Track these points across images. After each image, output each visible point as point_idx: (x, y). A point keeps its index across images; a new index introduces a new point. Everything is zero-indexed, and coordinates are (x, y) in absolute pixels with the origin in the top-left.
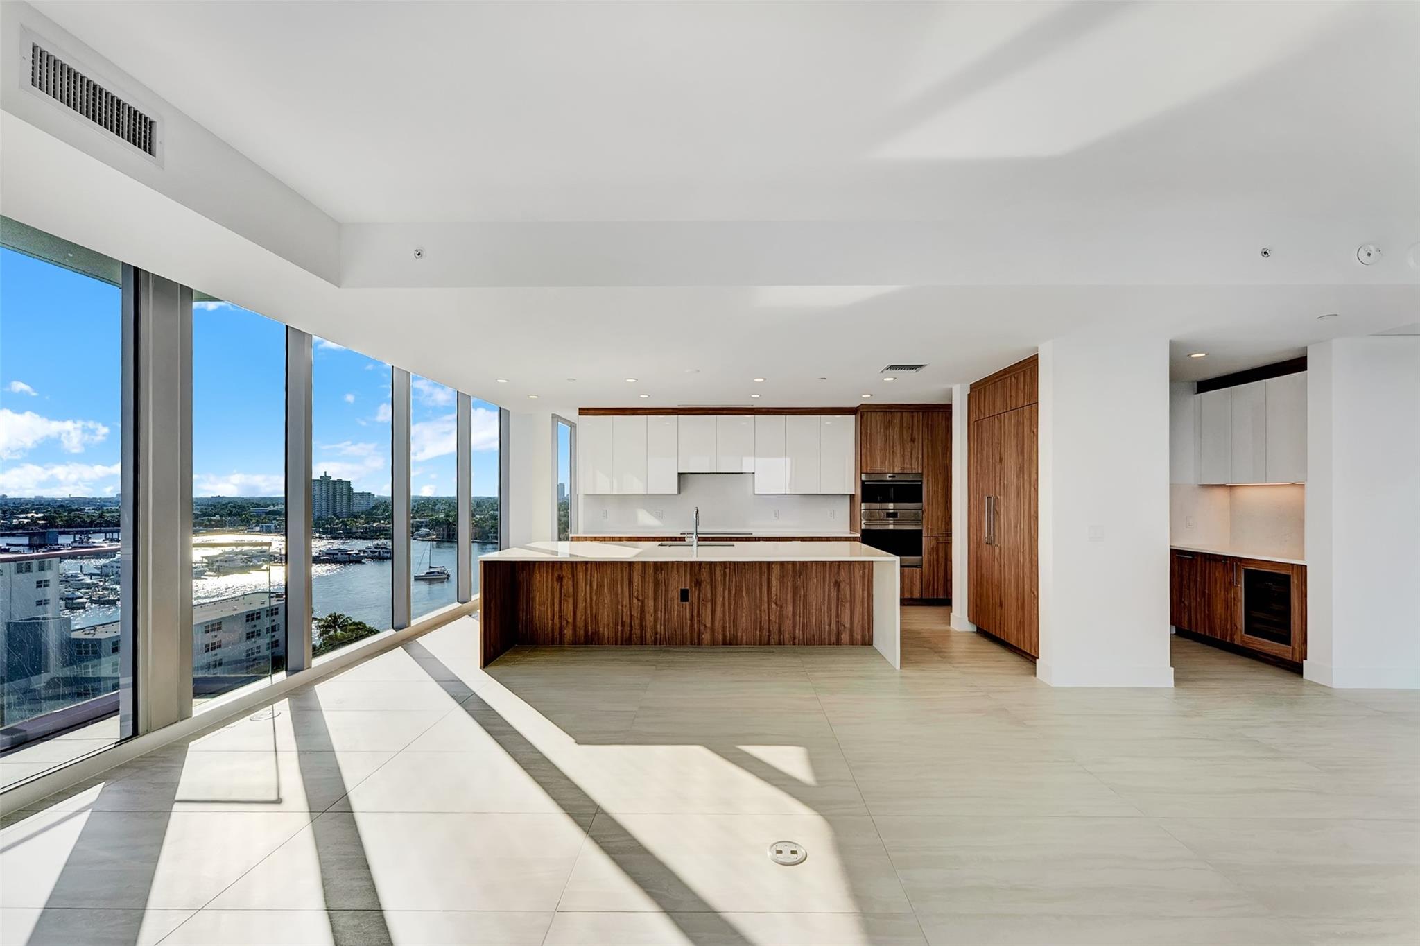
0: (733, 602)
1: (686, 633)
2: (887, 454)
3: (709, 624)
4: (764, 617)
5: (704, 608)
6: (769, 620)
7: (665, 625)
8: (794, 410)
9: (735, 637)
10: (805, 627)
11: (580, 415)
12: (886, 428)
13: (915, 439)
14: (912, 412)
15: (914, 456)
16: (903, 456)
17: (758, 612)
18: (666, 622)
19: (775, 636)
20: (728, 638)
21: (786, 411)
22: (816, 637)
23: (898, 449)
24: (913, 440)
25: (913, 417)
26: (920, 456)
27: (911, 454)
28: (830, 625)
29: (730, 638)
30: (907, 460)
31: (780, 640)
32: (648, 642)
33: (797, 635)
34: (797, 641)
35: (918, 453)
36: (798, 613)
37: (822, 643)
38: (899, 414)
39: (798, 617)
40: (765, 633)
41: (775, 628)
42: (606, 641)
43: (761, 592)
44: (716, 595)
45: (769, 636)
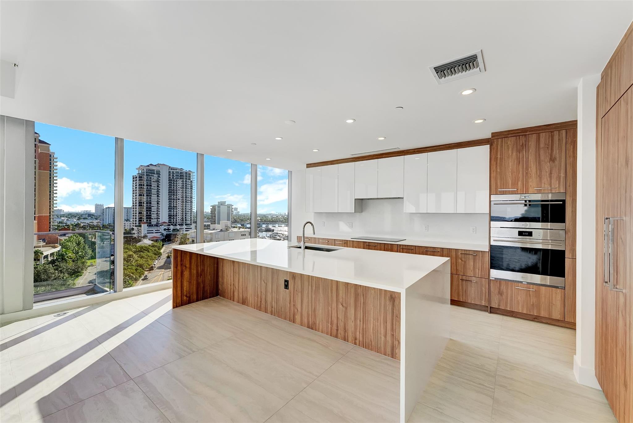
0: (314, 296)
1: (287, 313)
2: (521, 175)
3: (299, 310)
4: (334, 315)
5: (297, 296)
6: (337, 318)
7: (276, 303)
8: (435, 148)
9: (315, 323)
10: (364, 332)
11: (307, 168)
12: (519, 151)
13: (555, 159)
14: (551, 132)
15: (555, 175)
16: (540, 177)
17: (330, 308)
18: (277, 301)
19: (341, 331)
20: (310, 323)
21: (427, 149)
22: (373, 343)
23: (533, 169)
24: (552, 160)
25: (552, 137)
26: (562, 175)
27: (551, 173)
28: (385, 336)
29: (312, 324)
30: (545, 179)
31: (345, 336)
32: (268, 312)
33: (358, 337)
34: (357, 342)
35: (559, 172)
36: (359, 318)
37: (378, 351)
38: (534, 136)
39: (358, 321)
40: (335, 327)
41: (341, 325)
42: (250, 305)
43: (332, 293)
44: (303, 289)
45: (337, 330)
